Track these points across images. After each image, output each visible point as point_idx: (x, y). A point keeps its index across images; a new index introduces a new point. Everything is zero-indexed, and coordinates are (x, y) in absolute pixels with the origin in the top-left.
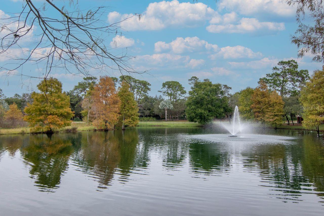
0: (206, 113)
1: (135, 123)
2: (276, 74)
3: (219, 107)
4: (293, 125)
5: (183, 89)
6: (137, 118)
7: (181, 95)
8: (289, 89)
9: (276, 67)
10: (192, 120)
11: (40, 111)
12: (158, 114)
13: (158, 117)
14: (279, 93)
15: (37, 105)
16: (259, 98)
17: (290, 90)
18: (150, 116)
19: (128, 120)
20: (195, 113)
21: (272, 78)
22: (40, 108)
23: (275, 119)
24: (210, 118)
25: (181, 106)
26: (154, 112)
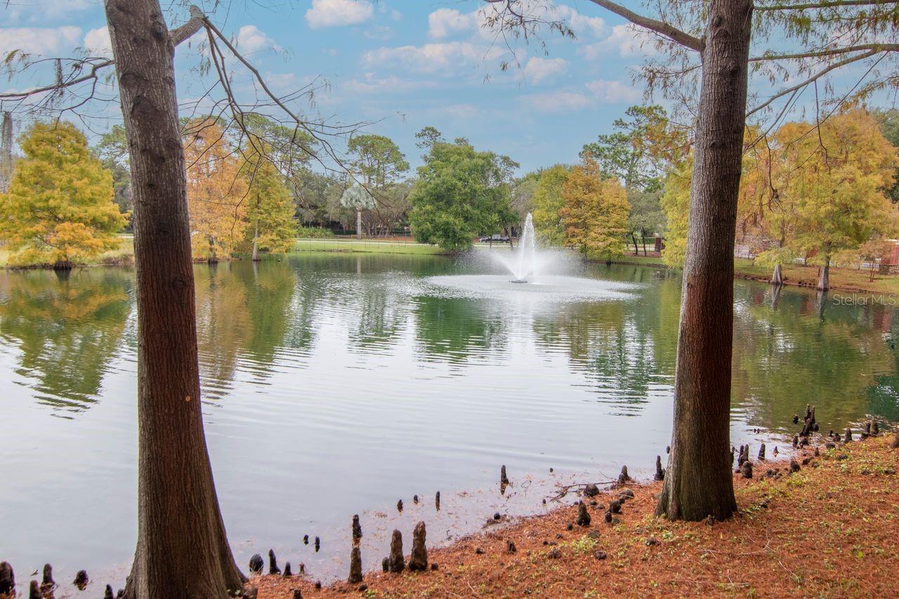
0: (458, 223)
1: (285, 244)
2: (620, 136)
3: (489, 209)
4: (646, 256)
5: (403, 158)
6: (291, 231)
7: (397, 173)
8: (644, 174)
9: (621, 119)
10: (424, 238)
11: (32, 209)
12: (337, 220)
13: (338, 228)
14: (623, 182)
15: (24, 194)
16: (579, 194)
17: (646, 176)
18: (316, 224)
19: (270, 237)
20: (432, 221)
21: (610, 146)
22: (32, 201)
23: (610, 242)
24: (466, 235)
25: (395, 201)
26: (326, 216)
